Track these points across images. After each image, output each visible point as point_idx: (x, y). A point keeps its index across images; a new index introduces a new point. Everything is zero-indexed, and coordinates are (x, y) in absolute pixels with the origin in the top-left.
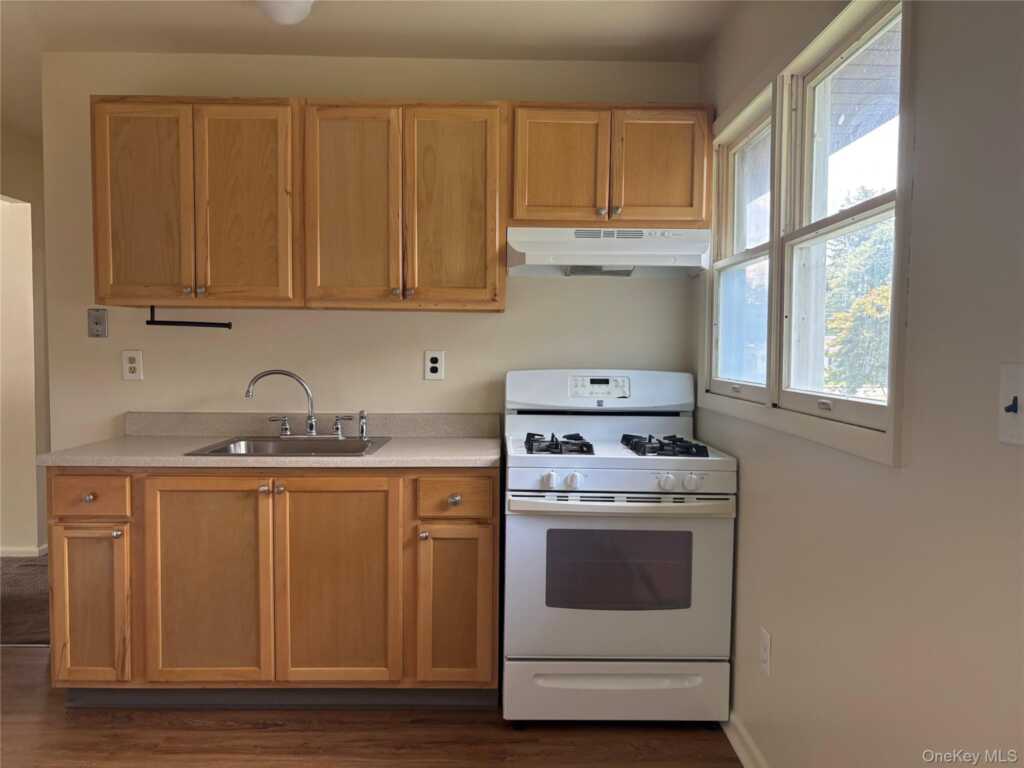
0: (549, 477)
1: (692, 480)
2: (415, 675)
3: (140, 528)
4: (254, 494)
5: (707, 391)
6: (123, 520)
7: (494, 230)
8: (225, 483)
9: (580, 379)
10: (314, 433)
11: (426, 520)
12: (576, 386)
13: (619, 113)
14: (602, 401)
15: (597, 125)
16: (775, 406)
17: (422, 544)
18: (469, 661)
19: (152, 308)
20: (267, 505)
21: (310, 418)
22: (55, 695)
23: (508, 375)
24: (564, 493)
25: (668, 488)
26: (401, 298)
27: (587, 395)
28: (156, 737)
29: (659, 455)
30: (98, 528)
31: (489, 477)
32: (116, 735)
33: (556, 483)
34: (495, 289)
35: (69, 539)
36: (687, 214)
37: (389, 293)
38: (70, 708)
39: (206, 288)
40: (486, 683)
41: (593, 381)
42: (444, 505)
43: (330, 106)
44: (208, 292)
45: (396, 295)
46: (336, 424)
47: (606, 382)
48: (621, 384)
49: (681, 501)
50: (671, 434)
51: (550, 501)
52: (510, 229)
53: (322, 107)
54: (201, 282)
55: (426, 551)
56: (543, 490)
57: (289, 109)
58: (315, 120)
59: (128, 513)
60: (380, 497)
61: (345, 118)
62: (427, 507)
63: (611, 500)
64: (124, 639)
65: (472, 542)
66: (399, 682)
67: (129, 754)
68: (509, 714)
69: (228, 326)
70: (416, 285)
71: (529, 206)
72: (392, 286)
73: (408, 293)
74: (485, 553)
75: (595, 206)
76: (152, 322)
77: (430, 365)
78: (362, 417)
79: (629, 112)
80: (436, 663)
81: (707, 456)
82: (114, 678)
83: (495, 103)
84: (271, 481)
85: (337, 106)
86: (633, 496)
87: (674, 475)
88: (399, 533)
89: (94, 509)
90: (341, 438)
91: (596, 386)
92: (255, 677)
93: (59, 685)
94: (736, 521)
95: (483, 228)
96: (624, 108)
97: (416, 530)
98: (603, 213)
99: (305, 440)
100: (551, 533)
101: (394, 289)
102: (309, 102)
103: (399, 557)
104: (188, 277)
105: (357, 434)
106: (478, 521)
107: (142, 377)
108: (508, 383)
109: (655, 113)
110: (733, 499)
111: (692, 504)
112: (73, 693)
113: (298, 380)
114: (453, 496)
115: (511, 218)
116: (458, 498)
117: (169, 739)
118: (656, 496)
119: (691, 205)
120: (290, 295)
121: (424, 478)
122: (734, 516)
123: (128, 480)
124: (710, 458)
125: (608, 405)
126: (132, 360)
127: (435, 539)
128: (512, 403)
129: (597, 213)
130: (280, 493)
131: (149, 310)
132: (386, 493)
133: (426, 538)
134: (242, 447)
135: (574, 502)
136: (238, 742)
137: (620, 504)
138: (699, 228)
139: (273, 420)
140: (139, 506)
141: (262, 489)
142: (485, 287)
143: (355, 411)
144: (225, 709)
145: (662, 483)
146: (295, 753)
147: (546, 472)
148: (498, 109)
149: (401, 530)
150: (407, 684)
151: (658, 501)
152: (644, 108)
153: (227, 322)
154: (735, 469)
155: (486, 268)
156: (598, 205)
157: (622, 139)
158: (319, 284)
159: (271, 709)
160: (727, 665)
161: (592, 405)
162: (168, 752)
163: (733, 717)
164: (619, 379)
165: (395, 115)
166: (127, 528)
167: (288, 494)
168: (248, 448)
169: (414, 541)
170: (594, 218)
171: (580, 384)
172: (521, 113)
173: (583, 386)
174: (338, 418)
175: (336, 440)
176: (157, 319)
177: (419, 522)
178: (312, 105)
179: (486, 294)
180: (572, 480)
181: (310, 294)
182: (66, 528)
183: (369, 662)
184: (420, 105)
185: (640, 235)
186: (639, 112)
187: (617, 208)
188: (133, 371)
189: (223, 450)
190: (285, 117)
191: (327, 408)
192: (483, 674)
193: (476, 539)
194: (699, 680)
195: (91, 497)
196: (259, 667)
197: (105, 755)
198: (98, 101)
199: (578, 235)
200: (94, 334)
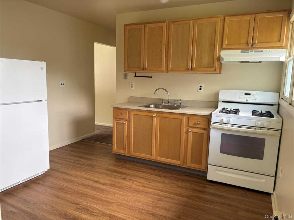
0: (223, 119)
1: (266, 124)
2: (186, 164)
3: (129, 122)
4: (152, 117)
5: (282, 99)
6: (126, 120)
7: (216, 52)
8: (146, 114)
9: (241, 93)
10: (169, 104)
11: (191, 127)
12: (240, 95)
13: (257, 15)
14: (247, 100)
15: (250, 19)
16: (290, 104)
17: (189, 133)
18: (200, 163)
19: (136, 73)
20: (155, 119)
21: (168, 100)
22: (113, 154)
23: (220, 91)
24: (227, 124)
25: (258, 126)
26: (190, 70)
27: (243, 98)
28: (130, 166)
29: (259, 116)
30: (121, 121)
31: (208, 118)
32: (123, 165)
33: (225, 121)
34: (216, 68)
35: (116, 122)
36: (278, 44)
37: (187, 69)
38: (116, 158)
39: (146, 68)
40: (204, 170)
41: (245, 94)
42: (195, 124)
43: (175, 21)
44: (146, 70)
45: (189, 70)
46: (174, 102)
47: (250, 94)
48: (254, 95)
49: (263, 130)
50: (268, 111)
51: (223, 126)
52: (221, 51)
53: (173, 22)
54: (145, 67)
55: (190, 135)
56: (221, 123)
57: (166, 23)
58: (172, 25)
59: (127, 118)
60: (180, 120)
61: (179, 24)
62: (191, 124)
63: (241, 127)
64: (126, 145)
65: (202, 134)
66: (182, 165)
67: (124, 168)
68: (208, 178)
69: (151, 77)
70: (195, 67)
71: (227, 44)
72: (188, 67)
73: (192, 69)
74: (205, 137)
75: (247, 43)
76: (135, 76)
77: (200, 88)
78: (180, 101)
79: (261, 14)
80: (191, 163)
81: (273, 117)
82: (123, 153)
83: (219, 16)
84: (156, 114)
85: (177, 21)
86: (247, 127)
87: (261, 122)
88: (184, 130)
89: (121, 117)
90: (175, 105)
91: (246, 95)
92: (150, 158)
93: (114, 153)
94: (280, 137)
95: (213, 51)
96: (259, 13)
97: (188, 129)
98: (250, 45)
99: (167, 105)
100: (223, 134)
101: (189, 68)
102: (171, 21)
103: (184, 136)
104: (142, 66)
105: (179, 105)
106: (204, 129)
107: (134, 89)
108: (220, 94)
109: (269, 14)
110: (280, 131)
111: (266, 131)
112: (117, 155)
113: (166, 90)
114: (197, 122)
115: (222, 48)
116: (199, 123)
117: (133, 167)
118: (255, 127)
119: (280, 42)
120: (164, 70)
121: (191, 117)
122: (280, 136)
123: (127, 111)
124: (274, 118)
125: (249, 101)
126: (132, 85)
127: (192, 132)
128: (220, 99)
129: (248, 45)
130: (157, 117)
131: (135, 73)
132: (181, 119)
133: (190, 132)
134: (152, 106)
135: (230, 127)
136: (145, 171)
137: (243, 129)
138: (282, 48)
139: (160, 100)
140: (129, 117)
141: (153, 116)
142: (213, 67)
143: (178, 99)
144: (145, 164)
145: (256, 124)
146: (157, 176)
147: (222, 118)
148: (220, 18)
149: (184, 129)
150: (184, 166)
151: (255, 129)
152: (266, 13)
153: (151, 76)
154: (282, 122)
155: (214, 62)
156: (249, 43)
157: (258, 23)
158: (171, 67)
159: (154, 166)
160: (274, 178)
161: (245, 101)
162: (131, 170)
163: (274, 192)
164: (254, 94)
165: (192, 22)
166: (127, 121)
167: (159, 117)
168: (154, 106)
169: (187, 132)
170: (247, 47)
171: (241, 94)
172: (227, 18)
173: (242, 95)
174: (175, 101)
175: (174, 106)
176: (136, 75)
177: (189, 128)
178: (172, 21)
179: (213, 69)
180: (229, 121)
181: (168, 70)
182: (116, 120)
183: (176, 159)
184: (199, 19)
185: (262, 51)
186: (264, 14)
187: (254, 44)
188: (132, 87)
189: (148, 106)
190: (165, 25)
191: (173, 98)
192: (203, 167)
193: (203, 134)
194: (264, 181)
195: (120, 114)
196: (151, 155)
197: (120, 168)
198: (126, 25)
199: (241, 52)
200: (125, 79)
